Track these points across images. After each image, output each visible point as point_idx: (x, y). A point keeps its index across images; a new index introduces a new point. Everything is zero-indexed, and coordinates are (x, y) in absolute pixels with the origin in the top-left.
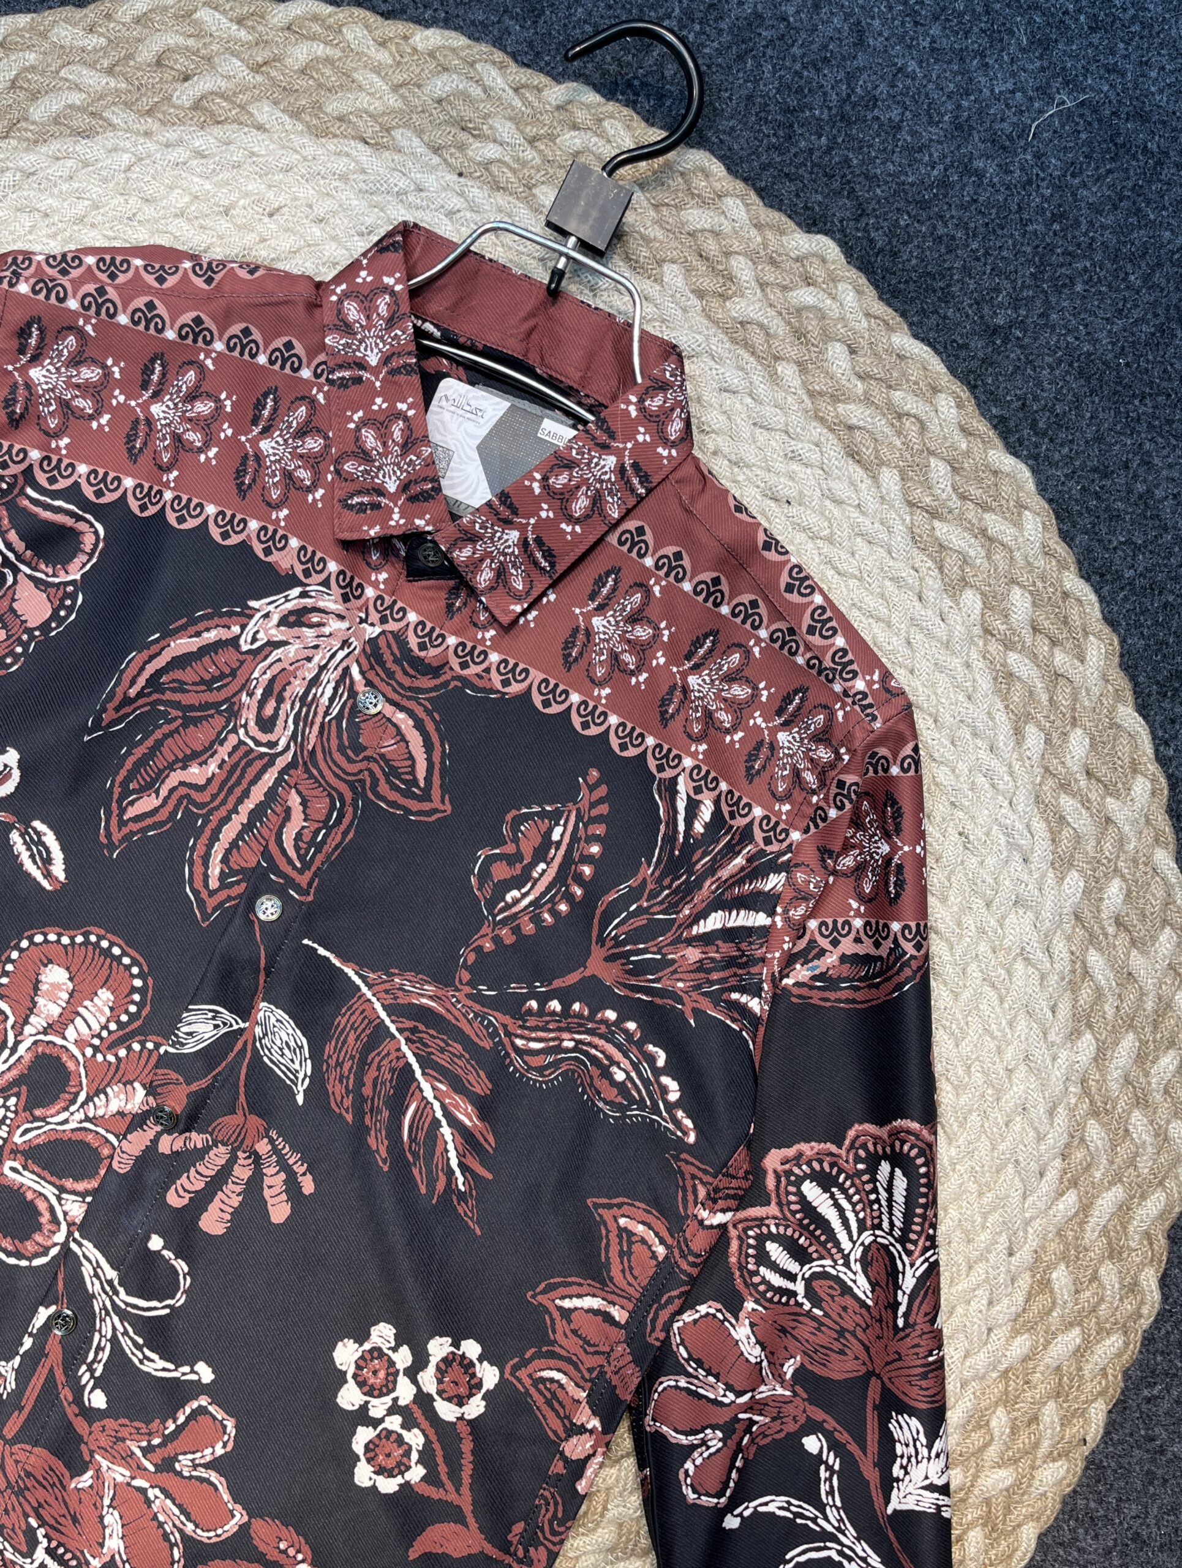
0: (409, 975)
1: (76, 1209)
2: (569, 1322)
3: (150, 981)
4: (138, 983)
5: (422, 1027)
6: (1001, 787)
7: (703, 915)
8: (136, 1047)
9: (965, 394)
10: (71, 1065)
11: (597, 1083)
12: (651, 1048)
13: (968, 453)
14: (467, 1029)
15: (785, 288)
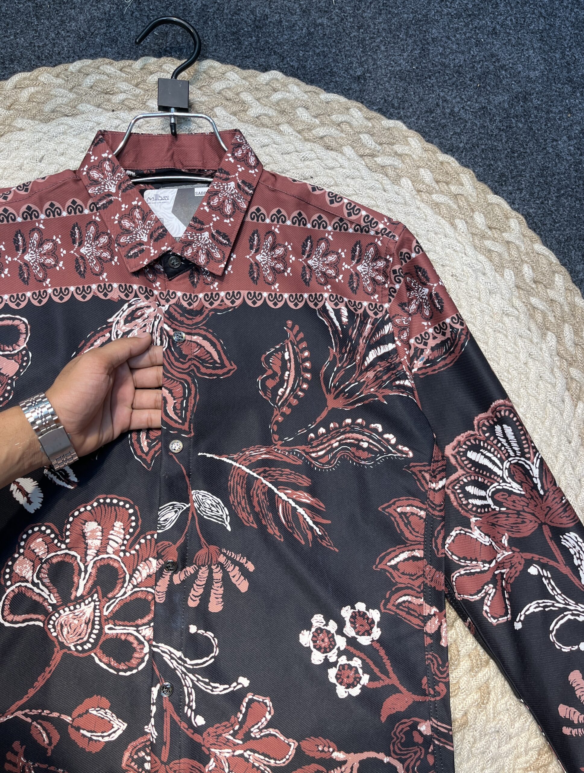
0: (251, 448)
1: (148, 632)
2: (398, 570)
3: (136, 507)
4: (131, 511)
5: (267, 469)
6: (458, 249)
7: (366, 355)
8: (143, 541)
9: (360, 105)
10: (116, 565)
11: (357, 454)
12: (372, 425)
13: (373, 127)
14: (288, 461)
15: (267, 97)
